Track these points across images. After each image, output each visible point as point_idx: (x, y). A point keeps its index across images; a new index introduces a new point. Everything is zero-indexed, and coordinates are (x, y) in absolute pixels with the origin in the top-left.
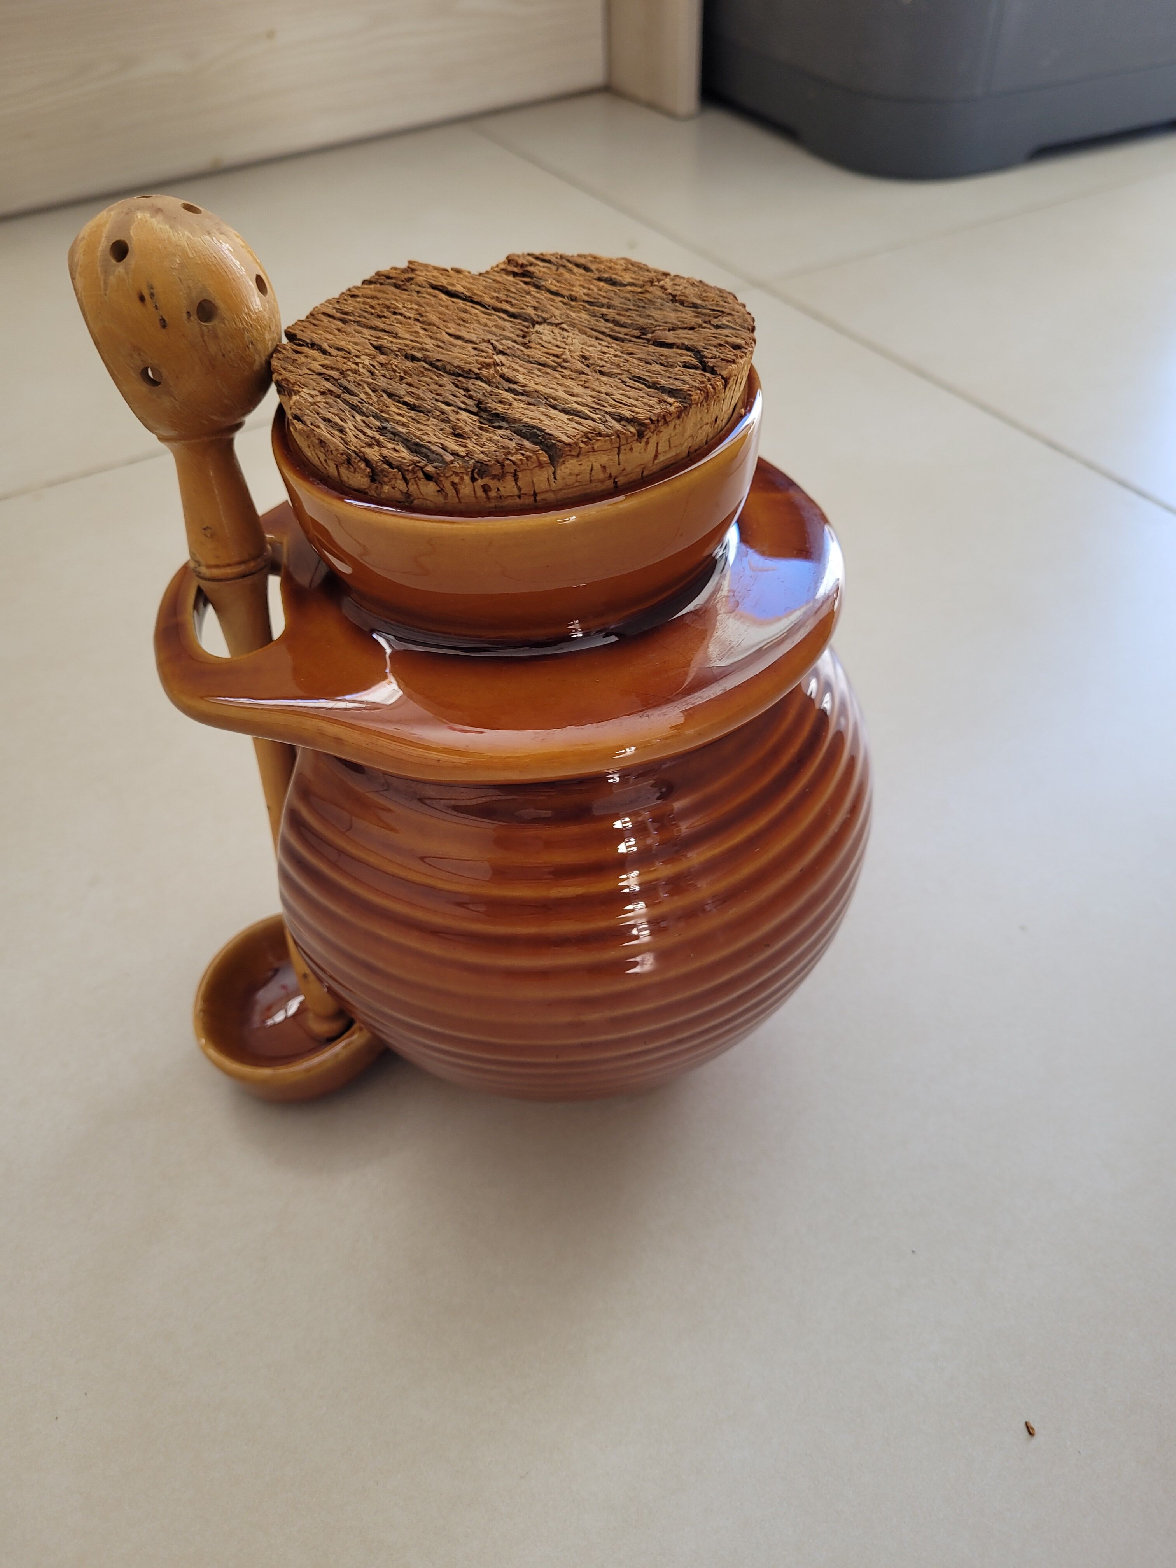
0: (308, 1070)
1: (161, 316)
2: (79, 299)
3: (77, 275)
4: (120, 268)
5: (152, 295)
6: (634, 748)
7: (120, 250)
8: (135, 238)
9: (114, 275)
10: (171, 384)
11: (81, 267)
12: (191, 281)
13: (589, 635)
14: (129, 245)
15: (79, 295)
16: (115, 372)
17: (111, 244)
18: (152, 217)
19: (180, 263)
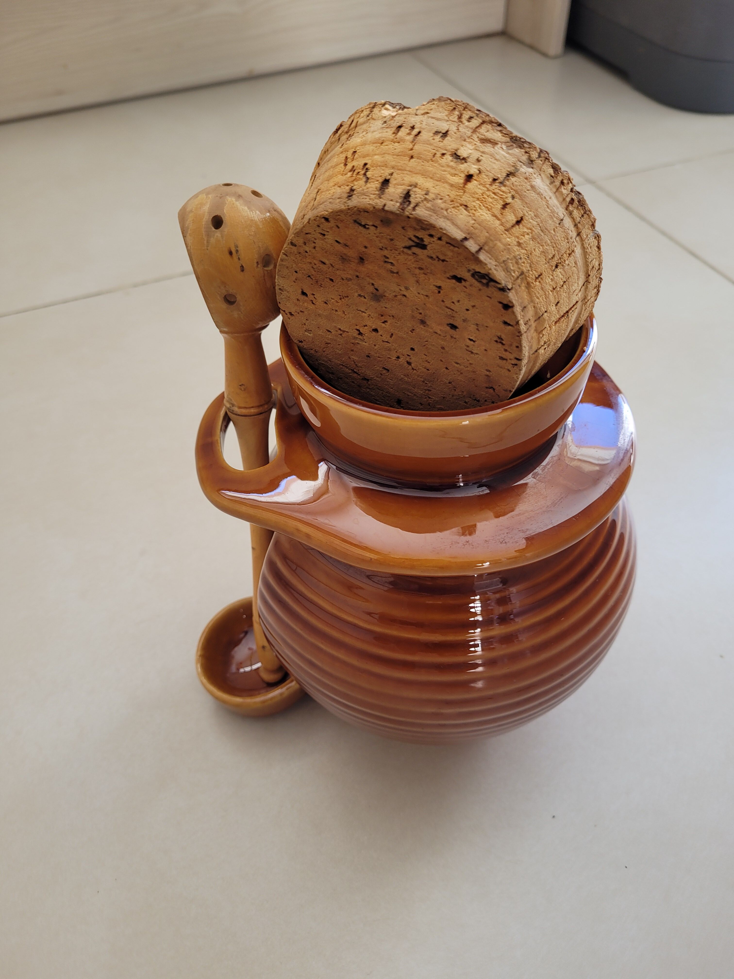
0: (264, 702)
1: (242, 264)
2: (188, 250)
3: (188, 235)
4: (218, 233)
5: (237, 251)
6: (488, 563)
7: (217, 222)
8: (227, 215)
9: (213, 238)
10: (241, 305)
11: (191, 230)
12: (260, 243)
13: (468, 485)
14: (223, 219)
15: (189, 248)
16: (207, 296)
17: (211, 217)
18: (236, 201)
19: (255, 232)
